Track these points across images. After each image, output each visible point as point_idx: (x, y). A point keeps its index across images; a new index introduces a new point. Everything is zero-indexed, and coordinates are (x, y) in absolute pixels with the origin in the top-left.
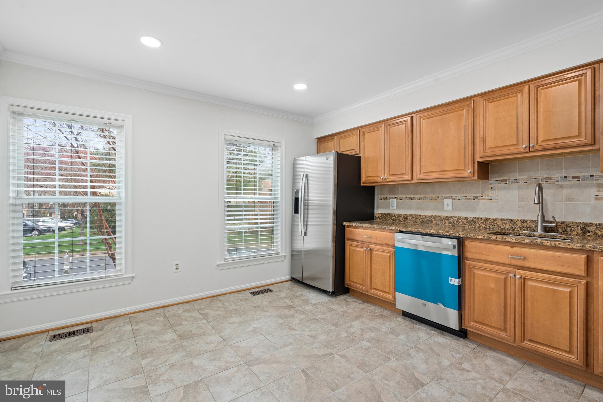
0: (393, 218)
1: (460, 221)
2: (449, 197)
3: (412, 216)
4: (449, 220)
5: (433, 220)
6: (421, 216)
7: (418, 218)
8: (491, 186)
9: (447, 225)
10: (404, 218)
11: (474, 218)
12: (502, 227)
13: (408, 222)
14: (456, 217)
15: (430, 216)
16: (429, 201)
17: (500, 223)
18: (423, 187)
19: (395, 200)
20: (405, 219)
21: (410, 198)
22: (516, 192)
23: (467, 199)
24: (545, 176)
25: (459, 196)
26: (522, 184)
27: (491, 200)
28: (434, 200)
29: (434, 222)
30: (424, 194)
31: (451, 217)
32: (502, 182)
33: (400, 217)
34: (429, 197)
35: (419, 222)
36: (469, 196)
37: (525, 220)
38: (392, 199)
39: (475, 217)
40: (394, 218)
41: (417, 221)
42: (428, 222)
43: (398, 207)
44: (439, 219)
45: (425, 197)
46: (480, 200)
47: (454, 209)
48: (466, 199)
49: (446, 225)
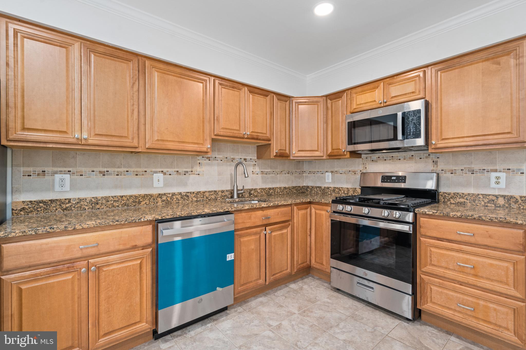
0: (64, 206)
1: (174, 197)
2: (159, 172)
3: (107, 199)
4: (162, 198)
5: (141, 200)
6: (124, 198)
7: (118, 201)
8: (198, 162)
9: (160, 203)
10: (92, 204)
11: (187, 193)
12: (209, 198)
13: (99, 209)
14: (169, 194)
15: (137, 195)
16: (133, 176)
17: (207, 194)
18: (123, 158)
19: (67, 177)
20: (93, 205)
21: (100, 172)
22: (216, 168)
23: (179, 174)
24: (232, 157)
25: (170, 170)
26: (219, 161)
27: (199, 174)
28: (140, 175)
29: (142, 203)
30: (125, 167)
31: (165, 194)
32: (207, 159)
33: (82, 203)
34: (134, 171)
35: (120, 206)
36: (180, 170)
37: (223, 190)
38: (60, 174)
39: (188, 191)
40: (67, 205)
41: (117, 205)
42: (134, 204)
43: (73, 187)
44: (150, 199)
45: (127, 171)
46: (190, 174)
47: (166, 185)
48: (178, 174)
49: (158, 204)
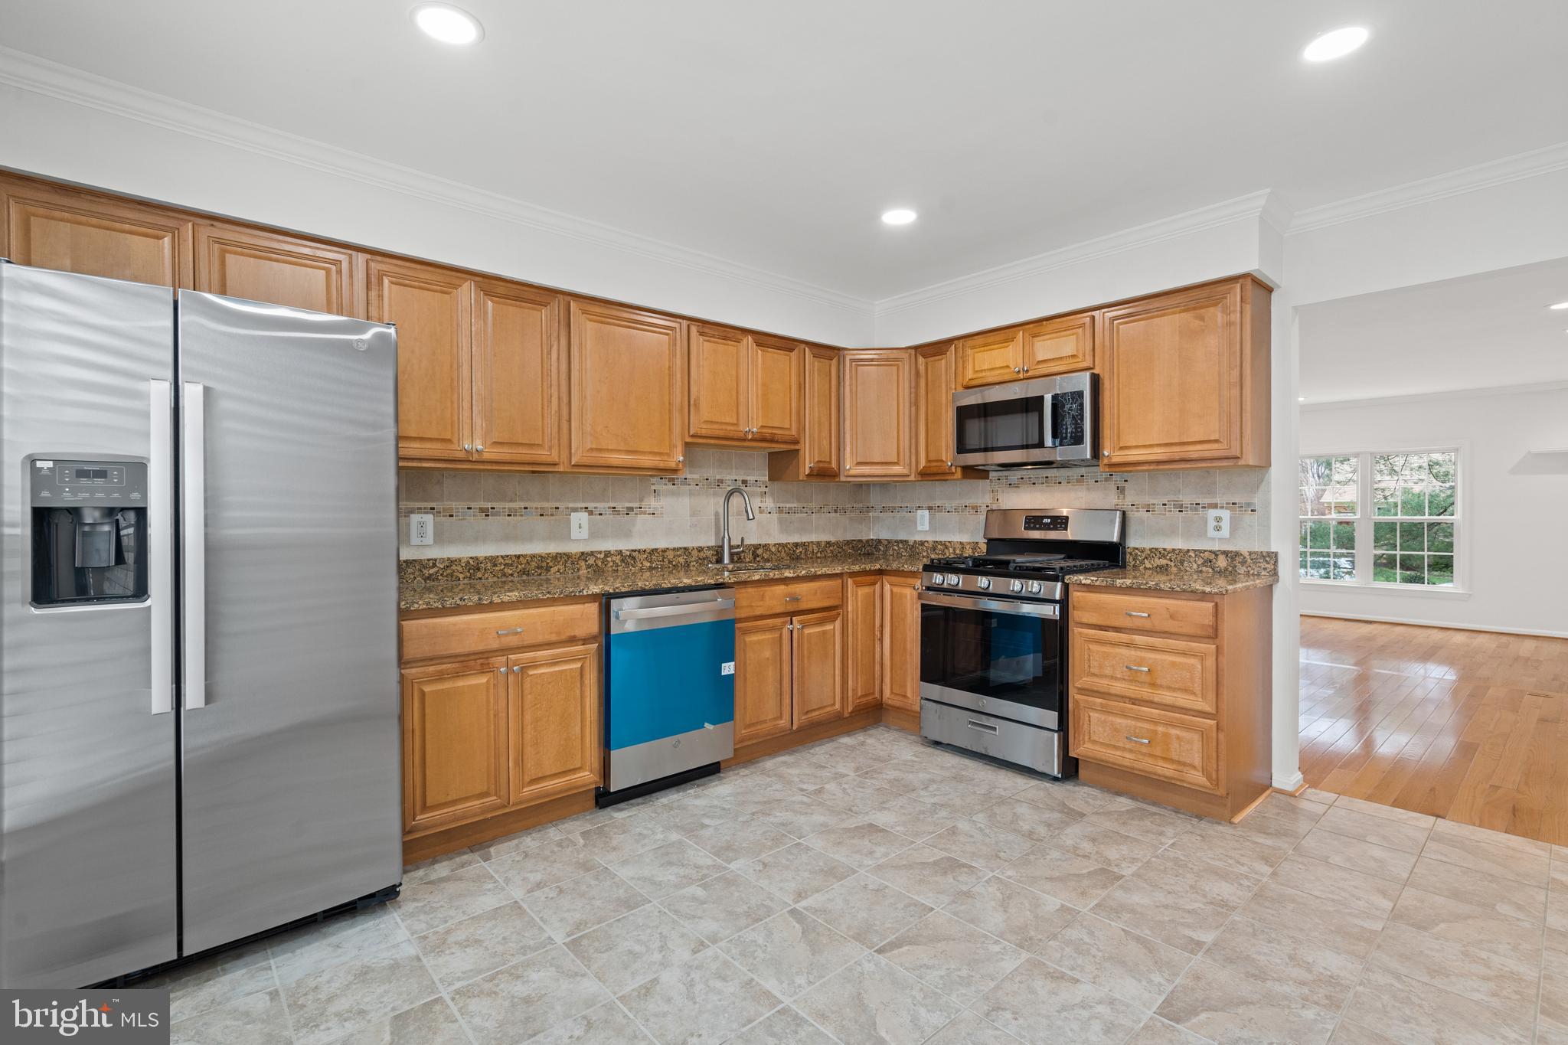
0: (426, 572)
1: (609, 559)
2: (581, 508)
3: (493, 560)
4: (587, 561)
5: (551, 564)
6: (521, 559)
7: (512, 565)
8: (653, 487)
9: (583, 572)
10: (470, 569)
11: (633, 551)
12: (674, 563)
13: (480, 579)
14: (600, 552)
15: (543, 555)
16: (535, 517)
17: (670, 555)
18: (519, 483)
19: (429, 518)
20: (472, 571)
21: (482, 510)
22: (686, 501)
23: (616, 513)
24: (718, 477)
25: (601, 506)
26: (693, 487)
27: (654, 514)
28: (548, 515)
29: (553, 570)
30: (521, 500)
31: (592, 554)
32: (669, 482)
33: (454, 567)
34: (536, 508)
35: (516, 575)
36: (619, 506)
37: (701, 547)
38: (418, 513)
39: (634, 548)
40: (431, 571)
41: (511, 572)
42: (539, 571)
43: (440, 538)
44: (566, 562)
45: (526, 508)
46: (636, 514)
47: (594, 535)
48: (614, 513)
49: (581, 572)
